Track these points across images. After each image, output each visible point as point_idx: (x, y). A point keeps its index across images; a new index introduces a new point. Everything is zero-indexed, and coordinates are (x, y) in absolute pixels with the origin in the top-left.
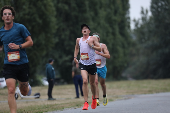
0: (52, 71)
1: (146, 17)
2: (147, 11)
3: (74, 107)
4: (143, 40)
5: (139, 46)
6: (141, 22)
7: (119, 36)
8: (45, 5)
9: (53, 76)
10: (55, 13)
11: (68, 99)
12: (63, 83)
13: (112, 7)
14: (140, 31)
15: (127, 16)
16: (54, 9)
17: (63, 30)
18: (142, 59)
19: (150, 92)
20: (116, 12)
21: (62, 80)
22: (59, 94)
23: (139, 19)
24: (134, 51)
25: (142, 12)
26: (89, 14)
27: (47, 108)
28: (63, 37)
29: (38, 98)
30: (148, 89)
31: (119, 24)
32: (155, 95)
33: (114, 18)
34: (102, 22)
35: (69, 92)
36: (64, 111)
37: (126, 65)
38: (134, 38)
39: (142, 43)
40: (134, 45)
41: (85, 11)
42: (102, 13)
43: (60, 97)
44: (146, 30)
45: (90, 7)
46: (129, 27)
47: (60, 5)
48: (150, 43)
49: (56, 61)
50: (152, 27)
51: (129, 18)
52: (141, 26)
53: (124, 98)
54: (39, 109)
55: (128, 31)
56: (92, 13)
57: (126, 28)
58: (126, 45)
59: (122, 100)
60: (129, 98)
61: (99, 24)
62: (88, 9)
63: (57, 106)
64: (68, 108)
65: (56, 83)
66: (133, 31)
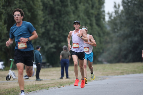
0: (40, 56)
1: (118, 11)
2: (119, 6)
3: (58, 86)
4: (116, 30)
5: (112, 35)
6: (114, 15)
7: (95, 27)
9: (41, 60)
10: (42, 7)
11: (53, 80)
12: (48, 67)
13: (90, 2)
14: (113, 22)
15: (102, 9)
16: (41, 4)
17: (49, 21)
18: (115, 46)
19: (122, 73)
20: (93, 7)
21: (48, 64)
22: (45, 76)
23: (112, 12)
24: (108, 39)
25: (115, 7)
26: (71, 8)
27: (35, 87)
28: (48, 27)
29: (28, 78)
30: (120, 71)
31: (96, 17)
32: (126, 76)
33: (91, 11)
34: (82, 14)
35: (54, 74)
36: (49, 90)
37: (101, 51)
38: (108, 28)
39: (115, 32)
40: (108, 34)
41: (67, 6)
43: (46, 78)
44: (118, 21)
45: (71, 2)
46: (104, 19)
48: (122, 32)
49: (43, 48)
50: (124, 18)
51: (104, 11)
52: (114, 18)
53: (100, 79)
54: (28, 88)
55: (104, 22)
56: (73, 7)
57: (102, 20)
58: (102, 35)
59: (98, 80)
60: (104, 79)
61: (79, 16)
62: (69, 4)
63: (44, 86)
64: (53, 88)
65: (43, 66)
66: (107, 22)
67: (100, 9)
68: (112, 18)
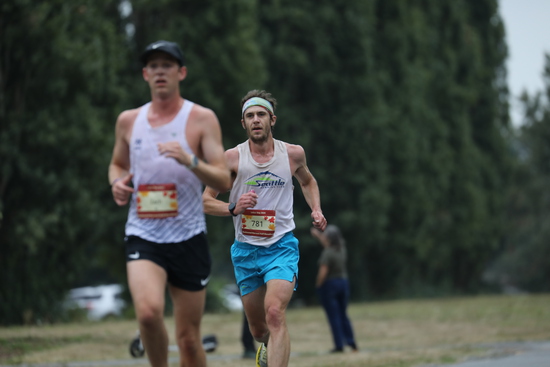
5: (538, 182)
7: (472, 150)
8: (232, 52)
10: (264, 76)
11: (307, 355)
13: (451, 55)
15: (498, 83)
16: (260, 62)
20: (462, 74)
23: (539, 95)
24: (523, 199)
25: (549, 72)
26: (375, 79)
29: (212, 350)
31: (472, 111)
35: (311, 331)
37: (495, 244)
38: (524, 157)
40: (522, 177)
41: (359, 70)
42: (418, 75)
45: (377, 57)
46: (506, 119)
47: (281, 51)
51: (505, 90)
52: (546, 114)
53: (490, 352)
55: (504, 133)
56: (384, 76)
57: (497, 123)
58: (496, 180)
60: (506, 354)
62: (370, 61)
66: (519, 134)
67: (488, 80)
68: (539, 116)
